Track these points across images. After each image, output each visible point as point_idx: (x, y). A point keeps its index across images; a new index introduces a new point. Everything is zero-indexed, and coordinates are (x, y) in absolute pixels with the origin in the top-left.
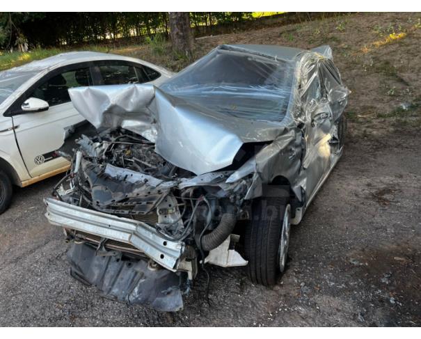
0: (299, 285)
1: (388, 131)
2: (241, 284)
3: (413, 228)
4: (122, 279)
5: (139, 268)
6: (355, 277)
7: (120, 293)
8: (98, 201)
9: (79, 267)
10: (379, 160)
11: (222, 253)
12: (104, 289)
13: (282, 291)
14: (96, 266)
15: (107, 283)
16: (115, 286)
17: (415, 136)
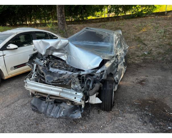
0: (118, 111)
1: (141, 61)
2: (98, 111)
3: (154, 92)
4: (54, 110)
5: (62, 105)
6: (137, 107)
7: (54, 115)
8: (48, 80)
9: (36, 107)
10: (139, 71)
11: (93, 99)
12: (47, 114)
13: (113, 113)
14: (43, 106)
15: (48, 112)
16: (52, 113)
17: (150, 63)
